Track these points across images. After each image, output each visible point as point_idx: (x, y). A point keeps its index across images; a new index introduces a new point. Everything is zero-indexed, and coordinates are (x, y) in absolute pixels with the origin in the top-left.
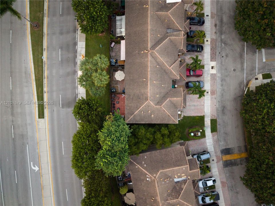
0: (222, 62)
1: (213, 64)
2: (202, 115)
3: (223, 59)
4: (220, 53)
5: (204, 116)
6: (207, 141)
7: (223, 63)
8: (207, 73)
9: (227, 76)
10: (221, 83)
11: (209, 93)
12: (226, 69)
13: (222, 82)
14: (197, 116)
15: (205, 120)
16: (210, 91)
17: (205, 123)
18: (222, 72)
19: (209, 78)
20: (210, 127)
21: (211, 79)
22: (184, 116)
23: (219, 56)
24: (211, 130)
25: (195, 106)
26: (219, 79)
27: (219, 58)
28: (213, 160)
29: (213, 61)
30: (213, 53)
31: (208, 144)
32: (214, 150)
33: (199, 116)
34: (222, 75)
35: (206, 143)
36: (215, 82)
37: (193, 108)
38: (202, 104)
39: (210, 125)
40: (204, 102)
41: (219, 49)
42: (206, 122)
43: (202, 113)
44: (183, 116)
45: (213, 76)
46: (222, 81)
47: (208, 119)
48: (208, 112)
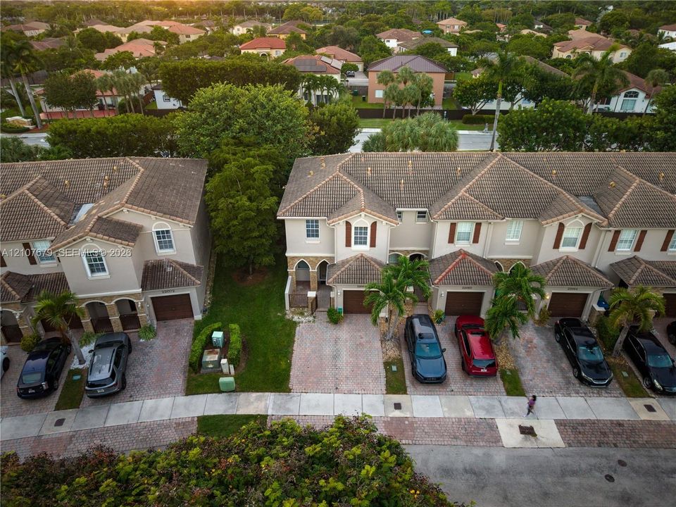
0: (574, 473)
1: (549, 434)
2: (293, 382)
3: (597, 479)
4: (622, 463)
5: (289, 391)
6: (166, 402)
7: (574, 480)
8: (493, 407)
9: (506, 498)
10: (460, 466)
11: (397, 413)
12: (546, 495)
13: (466, 471)
14: (290, 365)
15: (267, 394)
16: (408, 415)
17: (254, 395)
18: (521, 473)
19: (469, 414)
20: (230, 412)
21: (469, 421)
22: (295, 324)
23: (604, 461)
24: (214, 416)
25: (336, 357)
26: (477, 456)
27: (593, 461)
28: (60, 423)
29: (561, 433)
30: (604, 434)
31: (149, 403)
32: (108, 429)
33: (289, 371)
34: (503, 472)
35: (159, 396)
36: (456, 438)
37: (328, 350)
38: (343, 387)
39: (239, 413)
40: (350, 392)
41: (645, 463)
42: (258, 399)
43: (300, 383)
44: (296, 318)
45: (485, 432)
46: (470, 471)
47: (271, 406)
48: (303, 404)
